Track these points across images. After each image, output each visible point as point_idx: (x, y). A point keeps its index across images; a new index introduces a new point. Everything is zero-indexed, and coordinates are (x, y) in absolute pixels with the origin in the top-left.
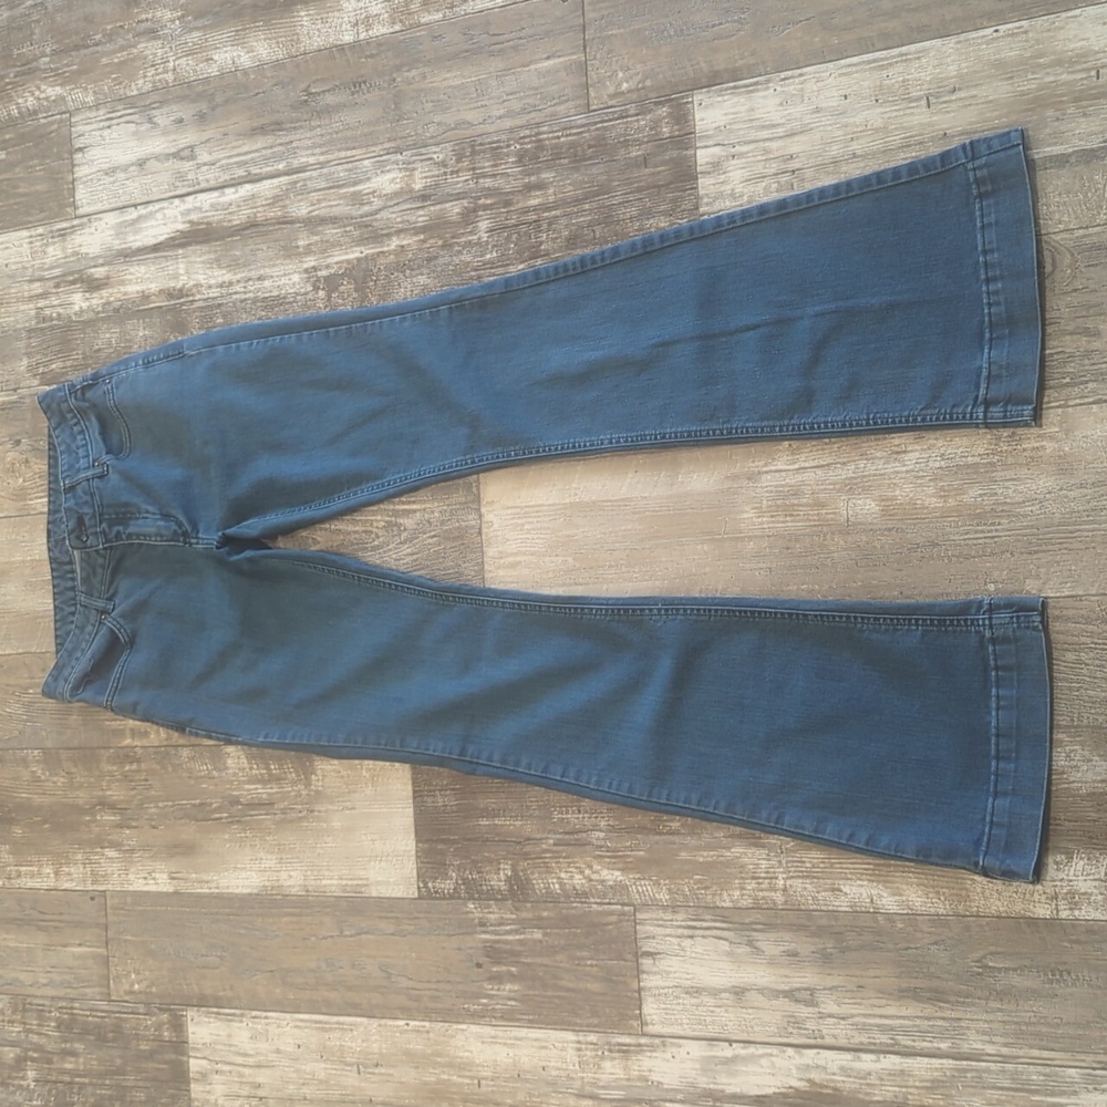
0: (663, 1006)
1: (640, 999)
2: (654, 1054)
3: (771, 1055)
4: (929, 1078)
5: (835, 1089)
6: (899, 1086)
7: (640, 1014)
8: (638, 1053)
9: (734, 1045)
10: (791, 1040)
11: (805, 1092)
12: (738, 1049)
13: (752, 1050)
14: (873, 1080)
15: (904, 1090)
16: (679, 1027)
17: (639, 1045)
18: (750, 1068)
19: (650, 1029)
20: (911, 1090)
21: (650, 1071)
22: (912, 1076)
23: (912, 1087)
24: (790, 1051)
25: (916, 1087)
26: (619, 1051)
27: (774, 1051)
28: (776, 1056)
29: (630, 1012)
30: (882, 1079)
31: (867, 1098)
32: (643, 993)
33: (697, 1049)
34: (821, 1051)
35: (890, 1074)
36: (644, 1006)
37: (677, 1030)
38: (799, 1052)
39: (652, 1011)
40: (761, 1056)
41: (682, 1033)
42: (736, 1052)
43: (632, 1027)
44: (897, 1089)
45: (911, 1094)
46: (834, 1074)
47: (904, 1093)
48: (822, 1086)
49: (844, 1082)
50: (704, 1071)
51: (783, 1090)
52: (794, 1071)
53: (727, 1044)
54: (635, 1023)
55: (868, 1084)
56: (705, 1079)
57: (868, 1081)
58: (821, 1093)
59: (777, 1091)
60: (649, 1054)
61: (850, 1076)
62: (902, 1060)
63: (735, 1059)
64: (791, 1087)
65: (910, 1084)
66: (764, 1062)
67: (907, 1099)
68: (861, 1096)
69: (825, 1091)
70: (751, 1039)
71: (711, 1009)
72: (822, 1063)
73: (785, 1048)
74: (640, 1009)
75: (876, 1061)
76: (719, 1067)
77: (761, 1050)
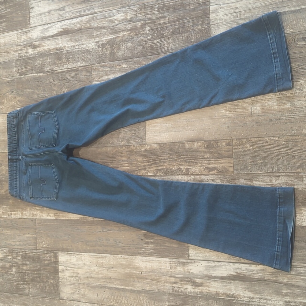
0: (194, 251)
1: (188, 249)
2: (192, 265)
3: (226, 265)
4: (271, 272)
5: (243, 275)
6: (262, 274)
7: (188, 254)
8: (187, 264)
9: (215, 262)
10: (231, 261)
11: (236, 275)
12: (216, 263)
13: (220, 264)
14: (255, 272)
15: (264, 275)
16: (199, 257)
17: (188, 262)
18: (219, 269)
19: (191, 258)
20: (266, 275)
21: (191, 270)
22: (266, 271)
23: (266, 274)
24: (231, 264)
25: (267, 274)
26: (182, 264)
27: (227, 264)
28: (227, 265)
29: (185, 253)
30: (257, 272)
31: (253, 277)
32: (189, 248)
33: (204, 264)
34: (240, 264)
35: (260, 271)
36: (189, 251)
37: (198, 258)
38: (234, 264)
39: (191, 253)
40: (223, 265)
41: (200, 259)
42: (216, 264)
43: (186, 257)
44: (262, 275)
45: (266, 276)
46: (244, 271)
47: (264, 276)
48: (240, 274)
49: (246, 273)
50: (206, 270)
51: (229, 275)
52: (232, 270)
53: (213, 262)
54: (187, 256)
55: (253, 273)
56: (206, 272)
57: (254, 273)
58: (240, 276)
59: (227, 275)
60: (190, 265)
61: (248, 271)
62: (263, 267)
63: (215, 266)
64: (231, 274)
65: (266, 273)
66: (223, 267)
67: (265, 278)
68: (251, 277)
69: (241, 275)
70: (220, 261)
71: (209, 252)
72: (240, 267)
73: (230, 263)
74: (188, 252)
75: (256, 267)
76: (210, 268)
77: (223, 264)
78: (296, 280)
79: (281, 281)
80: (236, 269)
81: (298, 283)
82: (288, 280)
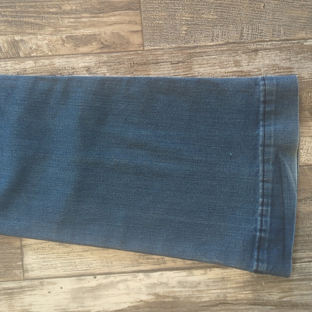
78: (301, 292)
79: (265, 298)
80: (154, 285)
81: (305, 298)
82: (282, 295)
